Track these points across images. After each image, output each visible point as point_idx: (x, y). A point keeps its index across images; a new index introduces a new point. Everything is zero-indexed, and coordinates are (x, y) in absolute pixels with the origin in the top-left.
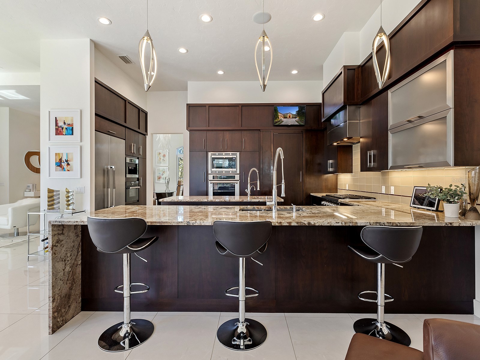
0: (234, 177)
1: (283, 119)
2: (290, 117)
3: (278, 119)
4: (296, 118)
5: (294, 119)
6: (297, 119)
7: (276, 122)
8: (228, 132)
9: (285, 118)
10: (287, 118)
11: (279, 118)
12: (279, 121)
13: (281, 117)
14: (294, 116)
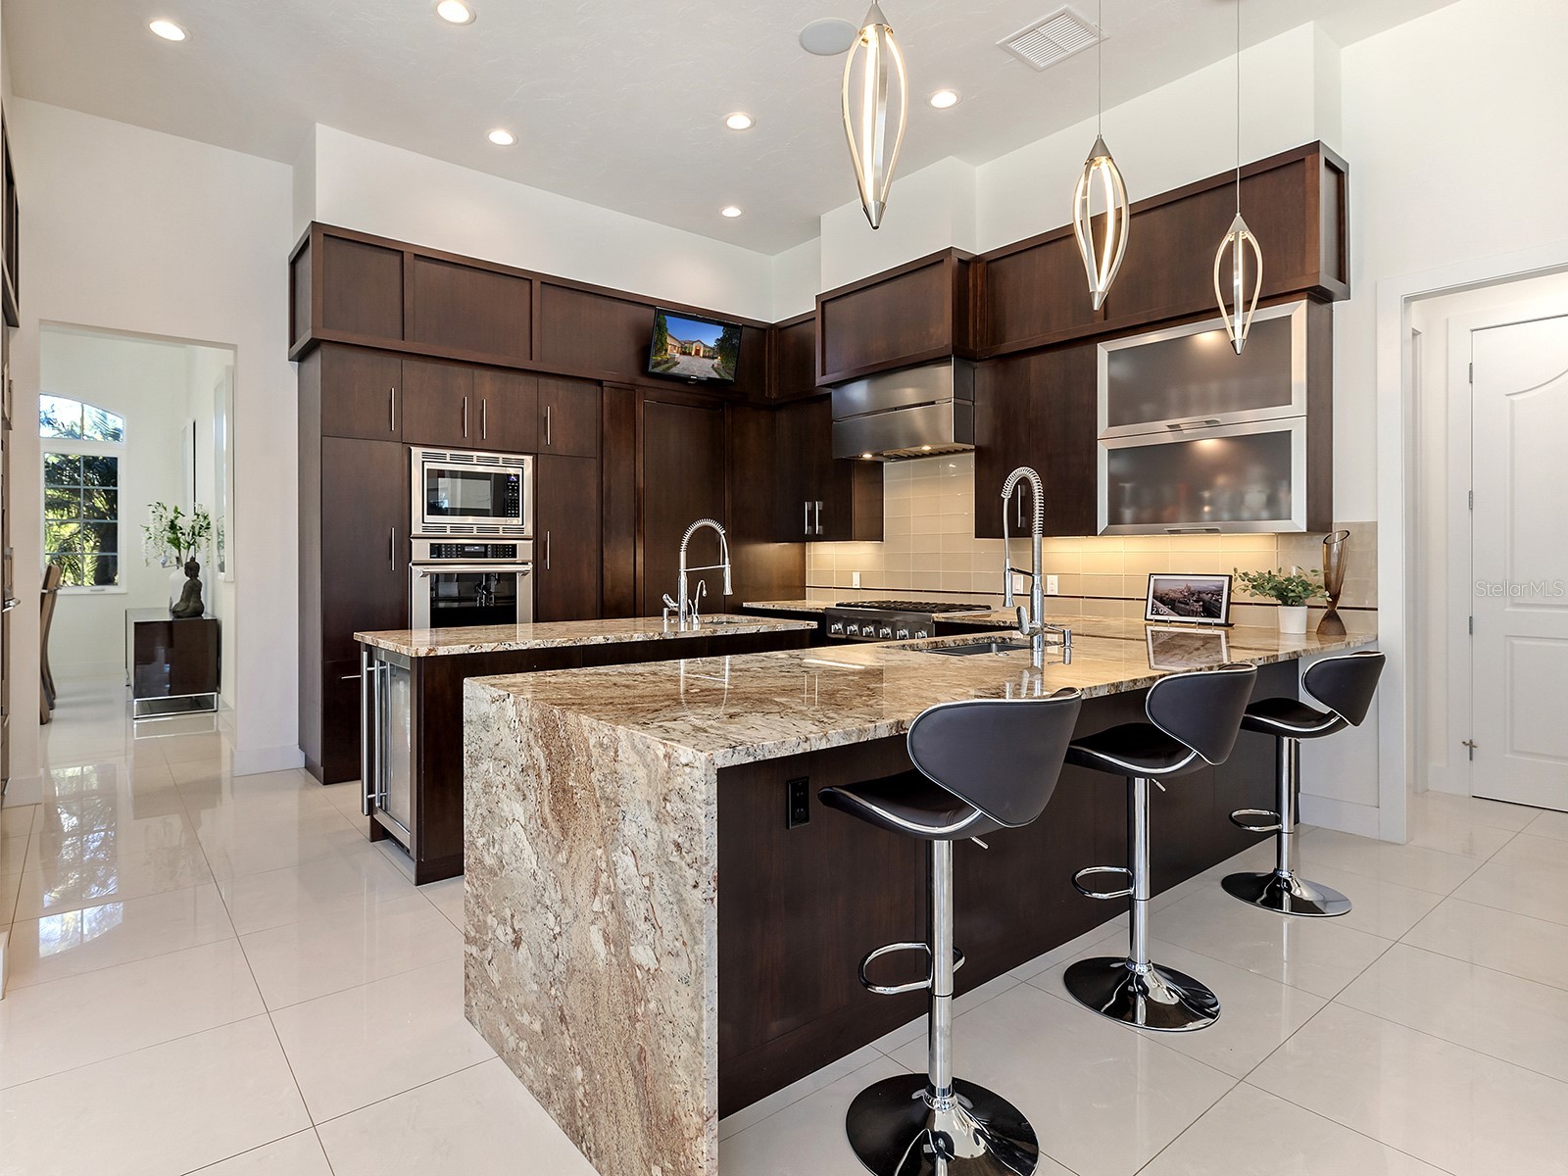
0: (511, 551)
1: (678, 355)
2: (697, 352)
3: (665, 354)
4: (713, 358)
5: (710, 362)
6: (716, 360)
7: (658, 364)
8: (488, 374)
9: (684, 353)
10: (690, 354)
11: (666, 350)
12: (667, 362)
13: (673, 351)
14: (709, 351)
